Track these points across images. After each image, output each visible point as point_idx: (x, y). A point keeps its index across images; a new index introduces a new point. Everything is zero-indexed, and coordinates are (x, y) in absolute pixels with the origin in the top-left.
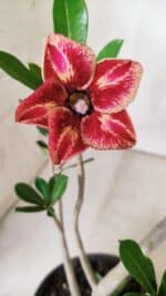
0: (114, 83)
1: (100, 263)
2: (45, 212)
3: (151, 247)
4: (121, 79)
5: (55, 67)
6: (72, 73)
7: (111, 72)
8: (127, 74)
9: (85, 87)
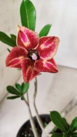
0: (48, 47)
1: (46, 119)
2: (20, 98)
3: (67, 113)
4: (50, 45)
5: (22, 40)
6: (30, 43)
7: (46, 42)
8: (53, 43)
9: (35, 48)
